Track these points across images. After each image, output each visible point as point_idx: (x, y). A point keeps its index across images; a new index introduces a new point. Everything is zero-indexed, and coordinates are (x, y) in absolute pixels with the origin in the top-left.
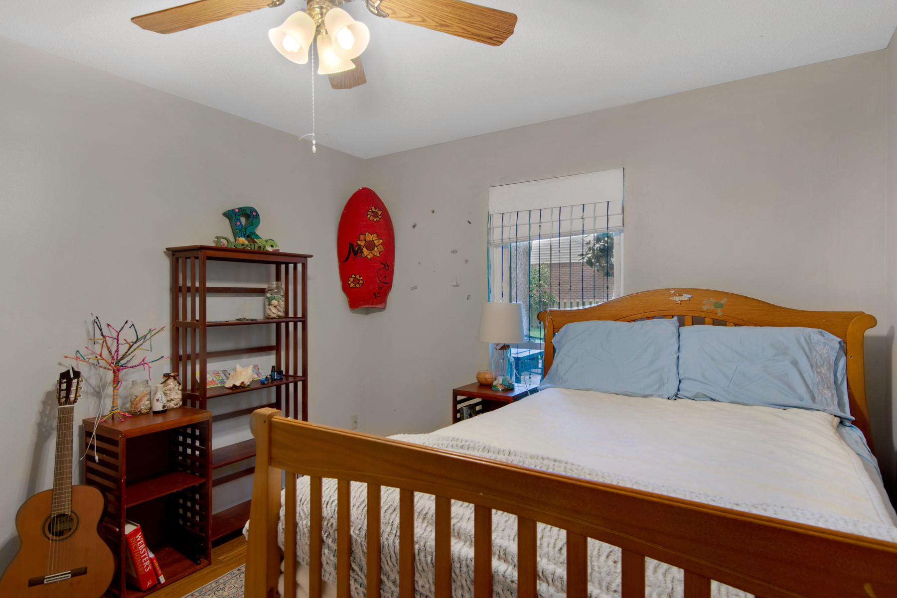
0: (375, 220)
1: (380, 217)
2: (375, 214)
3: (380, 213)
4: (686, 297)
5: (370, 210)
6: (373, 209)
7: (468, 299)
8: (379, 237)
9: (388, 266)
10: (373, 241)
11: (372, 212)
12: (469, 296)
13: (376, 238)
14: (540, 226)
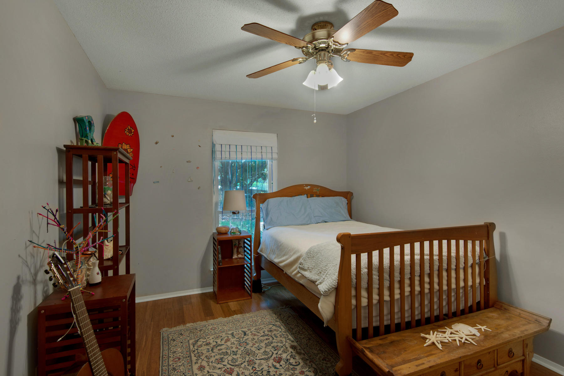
0: (129, 135)
1: (133, 133)
2: (130, 131)
3: (133, 131)
4: (309, 187)
5: (127, 128)
6: (129, 128)
7: (198, 189)
8: (131, 147)
9: (135, 167)
10: (127, 149)
11: (128, 129)
12: (200, 187)
13: (129, 148)
14: (242, 153)
